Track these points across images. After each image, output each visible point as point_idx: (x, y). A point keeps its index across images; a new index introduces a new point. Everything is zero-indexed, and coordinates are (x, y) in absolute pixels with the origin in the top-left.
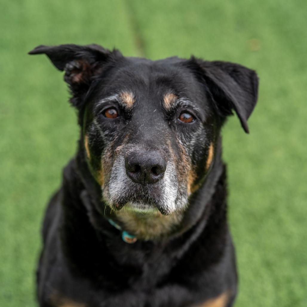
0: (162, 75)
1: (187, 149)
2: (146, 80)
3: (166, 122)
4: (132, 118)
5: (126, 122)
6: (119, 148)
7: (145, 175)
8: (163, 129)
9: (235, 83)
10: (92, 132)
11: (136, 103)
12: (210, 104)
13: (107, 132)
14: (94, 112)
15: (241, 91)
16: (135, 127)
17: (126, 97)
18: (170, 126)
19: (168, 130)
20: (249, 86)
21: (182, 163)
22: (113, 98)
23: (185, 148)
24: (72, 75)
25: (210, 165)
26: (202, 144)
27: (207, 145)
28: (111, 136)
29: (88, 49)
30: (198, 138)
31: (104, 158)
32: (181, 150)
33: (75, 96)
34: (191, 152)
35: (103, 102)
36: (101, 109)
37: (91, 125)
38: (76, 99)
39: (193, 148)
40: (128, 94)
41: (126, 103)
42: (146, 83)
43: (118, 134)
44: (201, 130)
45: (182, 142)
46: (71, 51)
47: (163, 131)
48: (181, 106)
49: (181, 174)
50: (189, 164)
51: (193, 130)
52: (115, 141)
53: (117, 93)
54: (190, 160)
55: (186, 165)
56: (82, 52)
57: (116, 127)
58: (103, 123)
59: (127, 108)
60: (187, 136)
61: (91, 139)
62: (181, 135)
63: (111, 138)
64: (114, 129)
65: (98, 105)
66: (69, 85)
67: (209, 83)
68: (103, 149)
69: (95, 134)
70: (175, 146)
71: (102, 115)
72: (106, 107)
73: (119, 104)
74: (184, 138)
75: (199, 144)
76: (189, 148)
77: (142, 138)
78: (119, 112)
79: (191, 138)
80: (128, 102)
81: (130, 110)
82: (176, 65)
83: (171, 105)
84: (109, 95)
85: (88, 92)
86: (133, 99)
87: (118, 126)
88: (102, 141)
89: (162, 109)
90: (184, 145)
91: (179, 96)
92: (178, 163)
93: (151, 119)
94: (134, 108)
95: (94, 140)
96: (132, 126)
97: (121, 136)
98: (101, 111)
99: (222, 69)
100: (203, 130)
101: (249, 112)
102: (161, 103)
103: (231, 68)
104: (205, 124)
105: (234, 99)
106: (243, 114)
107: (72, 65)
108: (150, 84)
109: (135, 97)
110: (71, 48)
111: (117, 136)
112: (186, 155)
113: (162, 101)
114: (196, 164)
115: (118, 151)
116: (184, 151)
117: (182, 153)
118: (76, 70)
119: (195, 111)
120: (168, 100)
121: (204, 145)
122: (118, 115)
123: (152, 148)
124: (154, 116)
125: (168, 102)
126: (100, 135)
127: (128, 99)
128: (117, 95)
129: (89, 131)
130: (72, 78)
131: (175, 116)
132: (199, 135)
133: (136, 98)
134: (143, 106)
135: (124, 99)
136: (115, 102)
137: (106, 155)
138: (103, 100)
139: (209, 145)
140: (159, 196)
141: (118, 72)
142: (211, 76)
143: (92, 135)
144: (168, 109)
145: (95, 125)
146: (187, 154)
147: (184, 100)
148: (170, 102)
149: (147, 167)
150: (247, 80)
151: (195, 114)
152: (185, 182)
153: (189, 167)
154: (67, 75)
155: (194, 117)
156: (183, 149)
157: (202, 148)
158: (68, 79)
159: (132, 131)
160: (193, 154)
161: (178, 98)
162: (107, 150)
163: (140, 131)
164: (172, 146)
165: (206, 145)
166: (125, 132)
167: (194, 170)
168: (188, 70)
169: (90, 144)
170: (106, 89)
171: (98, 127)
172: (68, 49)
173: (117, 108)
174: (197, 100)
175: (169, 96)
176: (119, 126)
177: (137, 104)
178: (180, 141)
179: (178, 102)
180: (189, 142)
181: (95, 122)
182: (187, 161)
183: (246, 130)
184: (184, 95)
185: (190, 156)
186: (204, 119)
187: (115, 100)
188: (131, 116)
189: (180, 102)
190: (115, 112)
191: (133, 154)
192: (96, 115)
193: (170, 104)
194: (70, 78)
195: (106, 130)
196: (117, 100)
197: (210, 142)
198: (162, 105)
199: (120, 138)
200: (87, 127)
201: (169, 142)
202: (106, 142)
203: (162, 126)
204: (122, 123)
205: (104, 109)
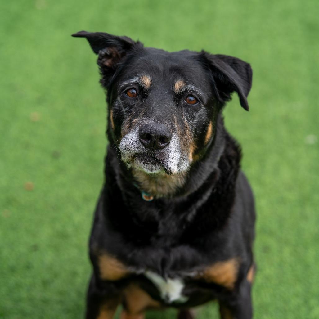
0: (175, 64)
1: (190, 126)
2: (161, 68)
3: (175, 103)
4: (148, 98)
5: (143, 100)
6: (135, 120)
7: (155, 142)
8: (171, 108)
9: (234, 72)
10: (116, 107)
11: (152, 85)
14: (119, 91)
16: (149, 105)
17: (145, 79)
18: (177, 106)
19: (175, 109)
20: (245, 75)
21: (186, 136)
22: (134, 80)
23: (189, 126)
27: (207, 122)
28: (130, 112)
29: (117, 39)
30: (201, 117)
31: (123, 129)
32: (185, 126)
33: (104, 78)
34: (194, 129)
36: (124, 89)
37: (116, 102)
38: (104, 80)
39: (196, 126)
40: (147, 77)
41: (145, 84)
42: (160, 69)
43: (135, 110)
45: (187, 120)
46: (104, 39)
47: (171, 109)
48: (188, 91)
49: (184, 145)
50: (191, 139)
51: (196, 111)
52: (132, 116)
53: (137, 76)
54: (192, 135)
55: (189, 138)
56: (113, 40)
58: (125, 101)
59: (145, 88)
60: (191, 116)
61: (115, 112)
62: (187, 114)
63: (130, 114)
64: (132, 106)
65: (121, 86)
66: (100, 67)
67: (215, 70)
69: (118, 108)
70: (181, 122)
71: (124, 94)
72: (130, 87)
73: (139, 85)
74: (188, 117)
75: (201, 122)
76: (192, 126)
77: (154, 114)
78: (138, 92)
79: (194, 117)
80: (147, 83)
81: (147, 90)
82: (187, 58)
83: (180, 90)
84: (131, 78)
85: (114, 75)
86: (150, 82)
87: (136, 103)
88: (123, 115)
89: (172, 92)
90: (188, 122)
91: (187, 83)
92: (182, 135)
93: (162, 99)
94: (150, 89)
95: (117, 113)
96: (147, 104)
97: (138, 111)
98: (124, 91)
99: (225, 61)
100: (204, 110)
103: (231, 61)
104: (206, 106)
107: (104, 52)
108: (164, 71)
109: (152, 80)
110: (104, 36)
111: (135, 111)
112: (189, 131)
113: (174, 85)
115: (135, 122)
116: (188, 127)
117: (186, 128)
118: (107, 56)
119: (199, 96)
120: (179, 85)
122: (137, 94)
123: (161, 122)
124: (165, 96)
125: (178, 87)
126: (122, 110)
127: (147, 81)
128: (137, 78)
129: (114, 106)
130: (104, 61)
131: (182, 99)
132: (201, 115)
133: (153, 81)
134: (157, 88)
135: (143, 81)
136: (136, 83)
137: (125, 126)
138: (126, 82)
139: (209, 123)
140: (164, 159)
141: (139, 60)
143: (116, 110)
144: (177, 93)
145: (118, 102)
146: (191, 130)
148: (180, 87)
149: (156, 136)
150: (244, 71)
151: (198, 98)
152: (186, 151)
153: (191, 141)
154: (99, 59)
155: (197, 100)
156: (187, 125)
157: (202, 125)
158: (100, 62)
159: (147, 108)
160: (196, 130)
161: (186, 85)
162: (125, 123)
163: (153, 108)
164: (178, 121)
166: (141, 108)
167: (195, 142)
168: (197, 62)
170: (129, 73)
171: (121, 102)
172: (102, 36)
173: (137, 88)
174: (201, 86)
175: (179, 82)
177: (153, 86)
178: (185, 119)
179: (186, 88)
180: (193, 121)
181: (119, 99)
182: (190, 136)
183: (246, 108)
184: (191, 82)
185: (193, 132)
186: (205, 102)
187: (136, 81)
188: (147, 96)
189: (187, 89)
190: (134, 91)
191: (146, 126)
192: (120, 94)
193: (180, 89)
194: (101, 62)
195: (126, 107)
196: (138, 81)
197: (209, 121)
198: (173, 88)
199: (137, 113)
200: (113, 102)
201: (175, 118)
202: (126, 117)
203: (171, 104)
204: (140, 101)
205: (126, 89)
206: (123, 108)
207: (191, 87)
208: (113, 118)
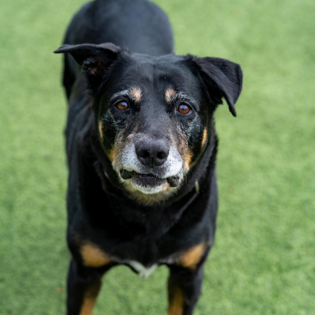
2: (151, 78)
3: (168, 114)
4: (141, 111)
5: (135, 113)
6: (130, 136)
8: (165, 120)
9: (224, 76)
10: (105, 119)
11: (143, 97)
13: (119, 121)
14: (109, 104)
15: (229, 82)
17: (135, 92)
18: (170, 117)
19: (169, 120)
20: (235, 78)
21: (181, 146)
22: (125, 92)
23: (183, 135)
24: (89, 69)
25: (204, 145)
26: (198, 130)
28: (123, 124)
30: (195, 125)
32: (180, 136)
34: (188, 138)
35: (116, 96)
36: (115, 102)
37: (106, 113)
39: (190, 135)
40: (137, 89)
41: (135, 97)
42: (150, 79)
43: (128, 123)
44: (197, 118)
45: (181, 129)
48: (179, 99)
50: (186, 147)
51: (191, 120)
52: (126, 129)
53: (128, 89)
55: (184, 147)
57: (127, 118)
59: (136, 102)
62: (181, 124)
63: (123, 126)
65: (112, 98)
68: (115, 134)
69: (108, 120)
70: (176, 132)
71: (115, 107)
72: (119, 100)
73: (129, 98)
75: (196, 130)
76: (187, 135)
77: (149, 129)
78: (129, 105)
79: (188, 127)
80: (137, 96)
81: (139, 103)
82: (176, 63)
84: (120, 90)
85: (102, 84)
86: (141, 94)
87: (129, 116)
89: (164, 102)
91: (177, 91)
93: (155, 112)
94: (141, 101)
96: (141, 117)
97: (132, 125)
98: (115, 104)
101: (236, 99)
102: (162, 97)
104: (199, 113)
105: (225, 89)
106: (232, 101)
107: (89, 61)
108: (154, 80)
109: (142, 92)
113: (164, 95)
114: (193, 145)
115: (129, 138)
116: (183, 137)
117: (181, 138)
118: (92, 65)
119: (191, 103)
120: (169, 94)
121: (199, 129)
122: (128, 107)
125: (169, 96)
127: (137, 94)
128: (127, 91)
131: (175, 108)
132: (195, 123)
133: (143, 94)
134: (149, 100)
135: (133, 94)
136: (126, 96)
138: (116, 94)
139: (203, 129)
142: (205, 70)
144: (169, 102)
145: (109, 114)
150: (234, 73)
151: (191, 106)
153: (187, 149)
155: (190, 108)
159: (141, 122)
160: (191, 138)
161: (177, 93)
163: (147, 122)
164: (173, 133)
165: (201, 130)
166: (134, 122)
167: (191, 150)
169: (103, 128)
170: (118, 84)
171: (112, 116)
173: (128, 101)
175: (170, 90)
177: (144, 98)
180: (187, 130)
181: (109, 111)
183: (234, 114)
184: (182, 90)
186: (198, 109)
187: (126, 94)
188: (139, 109)
189: (178, 96)
190: (125, 104)
192: (110, 107)
193: (171, 98)
194: (87, 71)
195: (118, 120)
196: (128, 95)
197: (204, 127)
198: (164, 99)
199: (130, 127)
201: (170, 130)
203: (165, 117)
204: (132, 114)
205: (117, 102)
206: (114, 121)
207: (181, 95)
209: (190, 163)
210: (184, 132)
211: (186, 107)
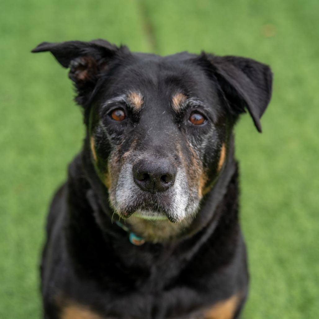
0: (171, 73)
1: (198, 153)
2: (155, 80)
3: (176, 125)
4: (140, 122)
5: (134, 124)
6: (126, 154)
7: (155, 183)
8: (172, 133)
9: (248, 80)
10: (98, 134)
11: (144, 105)
12: (222, 103)
13: (113, 136)
14: (101, 113)
15: (254, 87)
16: (143, 131)
17: (134, 97)
18: (180, 129)
19: (178, 133)
20: (262, 82)
21: (193, 168)
22: (121, 98)
23: (195, 152)
24: (77, 72)
25: (222, 166)
26: (214, 146)
27: (219, 146)
28: (118, 139)
29: (93, 46)
30: (210, 140)
31: (111, 162)
32: (191, 154)
33: (80, 95)
34: (202, 155)
35: (109, 102)
36: (108, 110)
37: (97, 127)
38: (81, 97)
39: (204, 151)
40: (136, 94)
41: (134, 104)
42: (154, 82)
43: (125, 137)
44: (212, 132)
45: (193, 145)
46: (76, 48)
47: (173, 135)
48: (191, 107)
49: (192, 179)
50: (200, 168)
51: (205, 133)
52: (122, 145)
53: (125, 94)
54: (201, 163)
55: (197, 169)
56: (87, 49)
57: (123, 130)
58: (109, 126)
59: (135, 110)
60: (198, 139)
61: (97, 141)
62: (192, 138)
63: (118, 142)
64: (121, 132)
65: (104, 106)
66: (74, 83)
67: (221, 80)
68: (110, 152)
69: (101, 136)
70: (186, 149)
71: (108, 117)
72: (114, 108)
73: (127, 105)
74: (194, 141)
75: (210, 146)
76: (200, 151)
77: (151, 144)
78: (126, 115)
79: (201, 140)
80: (136, 103)
81: (138, 112)
82: (186, 62)
83: (180, 106)
84: (116, 95)
85: (94, 91)
86: (141, 100)
87: (125, 128)
88: (109, 145)
89: (171, 111)
90: (194, 148)
91: (188, 96)
92: (189, 168)
93: (160, 122)
94: (142, 110)
95: (101, 142)
96: (140, 130)
97: (129, 140)
98: (108, 112)
99: (235, 65)
100: (214, 131)
101: (262, 110)
102: (170, 105)
103: (244, 64)
104: (216, 125)
105: (247, 97)
106: (256, 113)
107: (77, 62)
108: (159, 83)
109: (143, 98)
110: (76, 45)
111: (124, 139)
112: (197, 159)
113: (171, 101)
114: (207, 166)
115: (125, 157)
116: (195, 155)
117: (192, 157)
118: (81, 67)
119: (206, 111)
120: (178, 100)
121: (216, 146)
122: (125, 117)
123: (161, 155)
124: (163, 118)
125: (177, 102)
126: (107, 137)
127: (136, 100)
128: (124, 96)
129: (95, 132)
130: (77, 75)
131: (185, 118)
132: (210, 137)
133: (145, 99)
134: (151, 108)
135: (132, 99)
136: (123, 103)
137: (113, 159)
138: (109, 100)
139: (221, 146)
141: (126, 70)
142: (222, 73)
143: (98, 137)
144: (177, 111)
145: (101, 127)
146: (198, 157)
147: (194, 100)
148: (179, 102)
149: (156, 176)
150: (261, 76)
151: (206, 114)
152: (196, 186)
153: (200, 171)
154: (71, 72)
155: (205, 118)
156: (194, 153)
157: (213, 150)
158: (73, 76)
159: (140, 136)
160: (205, 157)
161: (188, 98)
162: (113, 153)
163: (148, 135)
164: (182, 150)
165: (217, 147)
166: (132, 135)
167: (206, 173)
168: (199, 68)
169: (96, 146)
170: (112, 89)
171: (105, 128)
172: (73, 45)
173: (125, 108)
174: (208, 99)
175: (178, 96)
176: (127, 129)
177: (146, 105)
178: (191, 145)
179: (187, 102)
180: (200, 145)
181: (101, 123)
182: (198, 165)
183: (259, 130)
184: (193, 95)
185: (201, 160)
186: (215, 119)
187: (123, 100)
188: (139, 119)
189: (189, 103)
190: (122, 113)
191: (142, 162)
192: (102, 117)
193: (180, 104)
194: (75, 75)
195: (112, 133)
197: (222, 143)
198: (171, 106)
199: (127, 142)
200: (93, 128)
201: (179, 146)
202: (112, 145)
203: (172, 129)
204: (129, 125)
205: (111, 110)
206: (108, 135)
207: (193, 101)
208: (96, 148)
209: (204, 189)
210: (196, 148)
211: (199, 117)
